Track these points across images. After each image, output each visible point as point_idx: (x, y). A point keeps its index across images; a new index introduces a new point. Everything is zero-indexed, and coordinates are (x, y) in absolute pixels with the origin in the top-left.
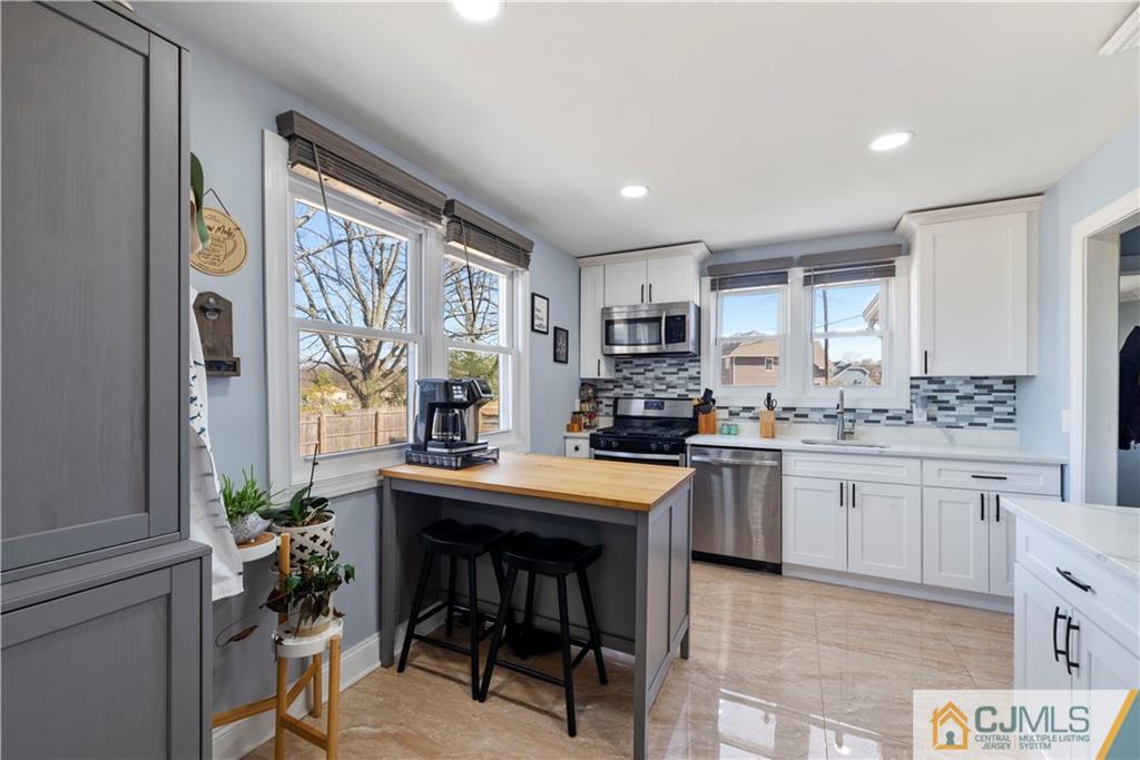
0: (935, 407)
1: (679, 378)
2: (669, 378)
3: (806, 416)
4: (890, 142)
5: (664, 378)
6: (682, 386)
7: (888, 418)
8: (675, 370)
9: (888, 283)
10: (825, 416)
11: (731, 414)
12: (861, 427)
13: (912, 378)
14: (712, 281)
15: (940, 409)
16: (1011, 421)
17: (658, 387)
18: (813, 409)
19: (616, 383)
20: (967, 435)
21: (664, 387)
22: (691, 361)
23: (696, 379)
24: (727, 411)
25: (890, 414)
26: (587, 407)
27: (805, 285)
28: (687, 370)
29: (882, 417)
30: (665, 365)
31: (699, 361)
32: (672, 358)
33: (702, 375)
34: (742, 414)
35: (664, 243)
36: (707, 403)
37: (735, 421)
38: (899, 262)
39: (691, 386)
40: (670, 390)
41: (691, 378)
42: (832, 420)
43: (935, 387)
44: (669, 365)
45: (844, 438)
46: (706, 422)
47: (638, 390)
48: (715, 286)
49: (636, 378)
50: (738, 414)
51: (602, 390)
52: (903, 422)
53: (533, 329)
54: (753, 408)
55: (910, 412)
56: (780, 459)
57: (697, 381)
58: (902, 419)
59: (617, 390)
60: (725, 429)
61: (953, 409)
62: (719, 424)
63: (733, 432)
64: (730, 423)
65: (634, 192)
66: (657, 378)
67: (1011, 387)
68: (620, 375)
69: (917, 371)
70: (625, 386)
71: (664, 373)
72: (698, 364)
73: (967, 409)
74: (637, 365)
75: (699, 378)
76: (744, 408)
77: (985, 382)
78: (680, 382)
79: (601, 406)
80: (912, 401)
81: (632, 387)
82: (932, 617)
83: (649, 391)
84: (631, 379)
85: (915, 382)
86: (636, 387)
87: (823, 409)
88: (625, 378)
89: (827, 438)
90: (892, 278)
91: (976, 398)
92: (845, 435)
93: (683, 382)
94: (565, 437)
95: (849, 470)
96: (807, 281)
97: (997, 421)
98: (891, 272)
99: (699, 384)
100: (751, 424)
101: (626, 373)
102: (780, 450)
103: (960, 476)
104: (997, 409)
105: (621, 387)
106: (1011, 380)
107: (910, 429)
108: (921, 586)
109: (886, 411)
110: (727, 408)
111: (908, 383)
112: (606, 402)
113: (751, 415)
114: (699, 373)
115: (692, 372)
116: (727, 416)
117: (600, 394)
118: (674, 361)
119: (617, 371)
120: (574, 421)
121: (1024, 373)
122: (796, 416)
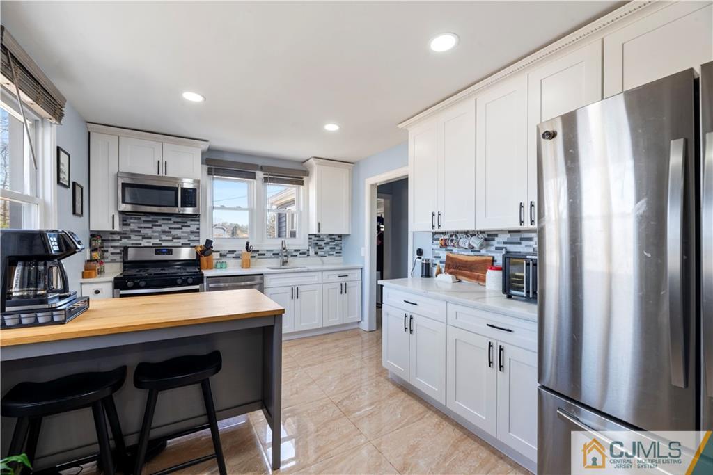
0: (317, 248)
1: (182, 232)
2: (174, 232)
3: (264, 255)
4: (331, 127)
5: (170, 232)
6: (185, 237)
7: (301, 254)
8: (180, 226)
9: (299, 188)
10: (274, 254)
11: (221, 255)
12: (290, 259)
13: (309, 235)
14: (209, 168)
15: (319, 248)
16: (340, 253)
17: (164, 238)
18: (268, 251)
19: (123, 235)
20: (328, 259)
21: (171, 238)
22: (192, 220)
23: (197, 233)
24: (218, 254)
25: (301, 252)
26: (96, 255)
27: (265, 182)
28: (189, 226)
29: (298, 253)
30: (172, 222)
31: (199, 220)
32: (177, 217)
33: (201, 231)
34: (228, 255)
35: (176, 134)
36: (208, 249)
37: (224, 260)
38: (305, 178)
39: (193, 238)
40: (174, 240)
41: (192, 232)
42: (276, 256)
43: (317, 238)
44: (175, 222)
45: (283, 265)
46: (207, 261)
47: (145, 240)
48: (210, 172)
49: (143, 231)
50: (225, 255)
51: (108, 240)
52: (306, 255)
53: (58, 182)
54: (235, 251)
55: (308, 250)
56: (262, 279)
57: (197, 234)
58: (305, 254)
59: (124, 241)
60: (219, 265)
61: (323, 248)
62: (214, 262)
63: (224, 267)
64: (221, 261)
65: (193, 97)
66: (164, 232)
67: (339, 239)
68: (127, 228)
69: (315, 232)
70: (133, 237)
71: (170, 228)
72: (198, 223)
73: (327, 248)
74: (145, 221)
75: (198, 232)
76: (229, 251)
77: (333, 237)
78: (183, 234)
79: (106, 254)
80: (310, 245)
81: (140, 238)
82: (328, 340)
83: (157, 241)
84: (140, 232)
85: (311, 236)
86: (144, 238)
87: (272, 251)
88: (133, 231)
89: (275, 266)
90: (302, 186)
91: (331, 243)
92: (284, 263)
93: (186, 235)
94: (82, 284)
95: (293, 280)
96: (266, 180)
97: (337, 253)
98: (301, 183)
99: (199, 236)
100: (234, 261)
101: (133, 226)
102: (262, 274)
103: (334, 277)
104: (337, 248)
105: (129, 238)
106: (340, 236)
107: (309, 258)
108: (323, 329)
109: (299, 250)
110: (218, 252)
111: (307, 237)
112: (111, 250)
113: (234, 255)
114: (198, 229)
115: (194, 228)
116: (219, 257)
117: (105, 244)
118: (179, 220)
119: (124, 225)
120: (86, 268)
121: (347, 233)
122: (259, 255)
